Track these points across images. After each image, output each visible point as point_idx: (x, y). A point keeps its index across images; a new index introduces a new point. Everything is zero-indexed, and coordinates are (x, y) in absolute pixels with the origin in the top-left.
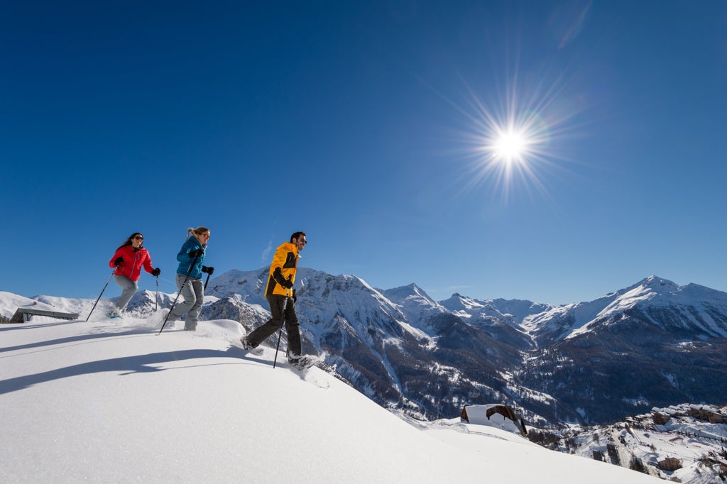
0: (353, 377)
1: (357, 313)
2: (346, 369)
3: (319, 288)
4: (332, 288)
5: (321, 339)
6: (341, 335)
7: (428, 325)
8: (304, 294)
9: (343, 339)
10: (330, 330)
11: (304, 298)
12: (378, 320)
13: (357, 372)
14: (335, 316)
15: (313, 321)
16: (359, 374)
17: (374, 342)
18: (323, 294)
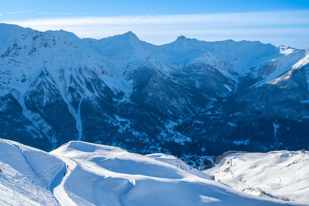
0: (46, 130)
1: (62, 71)
2: (42, 124)
3: (25, 47)
4: (38, 45)
5: (26, 97)
6: (44, 93)
7: (131, 79)
8: (11, 54)
9: (45, 97)
10: (34, 88)
11: (11, 58)
12: (81, 77)
13: (49, 126)
14: (40, 76)
15: (20, 79)
16: (50, 128)
17: (72, 99)
18: (30, 53)
